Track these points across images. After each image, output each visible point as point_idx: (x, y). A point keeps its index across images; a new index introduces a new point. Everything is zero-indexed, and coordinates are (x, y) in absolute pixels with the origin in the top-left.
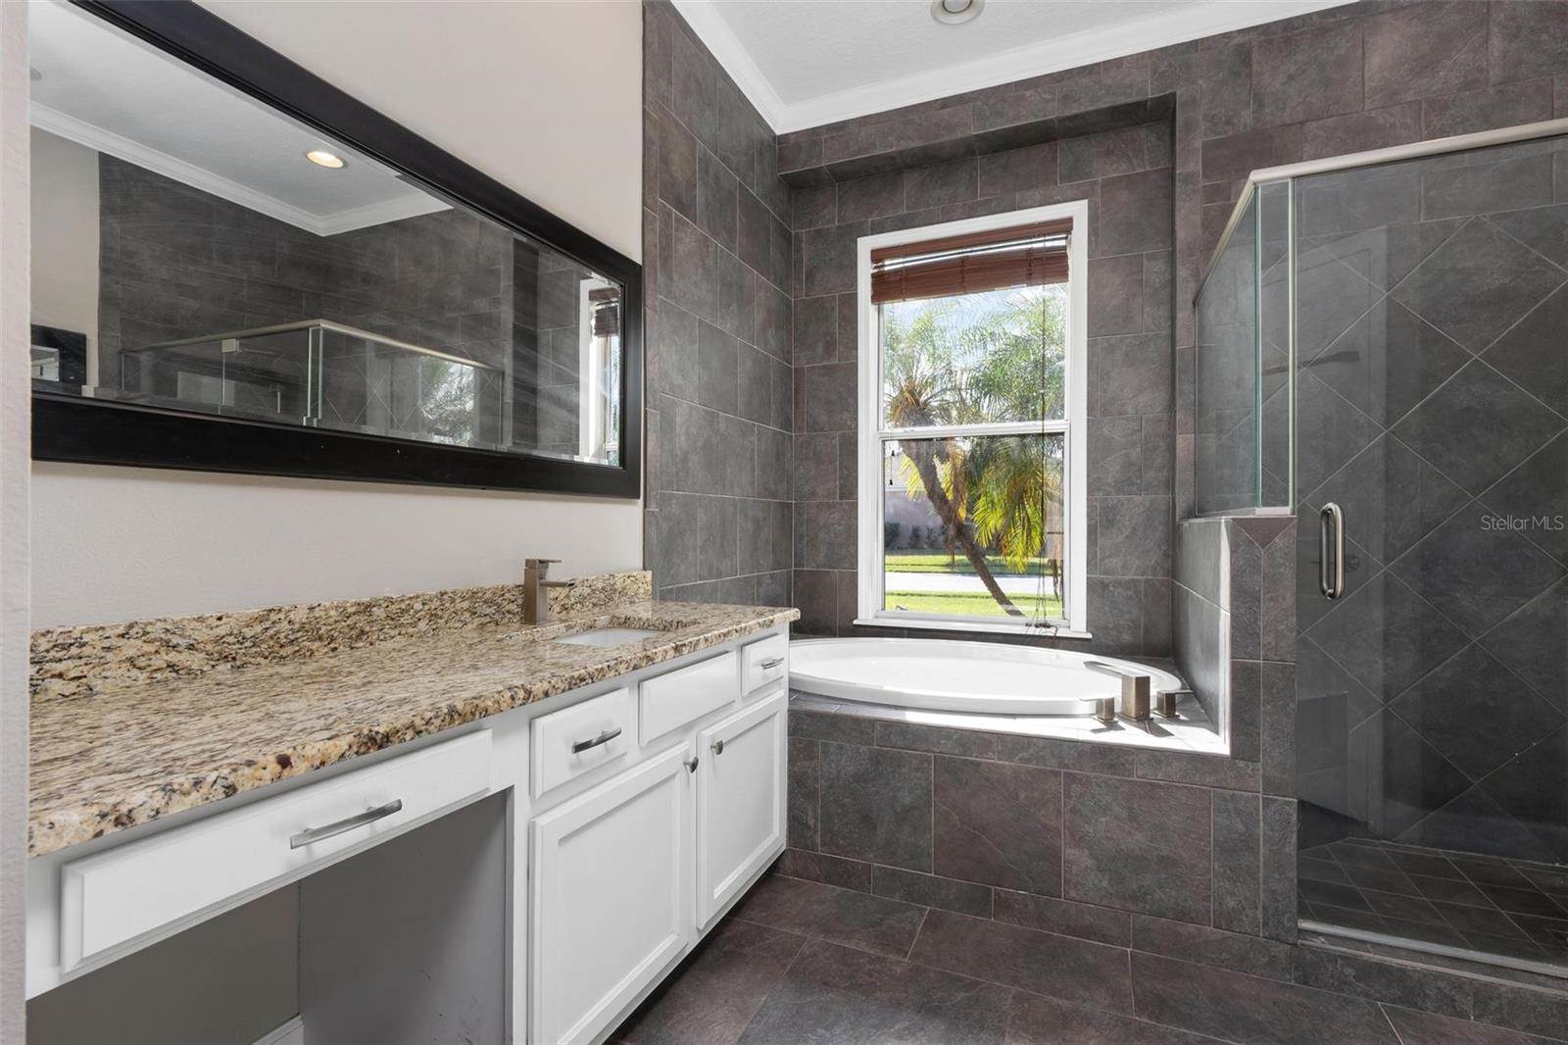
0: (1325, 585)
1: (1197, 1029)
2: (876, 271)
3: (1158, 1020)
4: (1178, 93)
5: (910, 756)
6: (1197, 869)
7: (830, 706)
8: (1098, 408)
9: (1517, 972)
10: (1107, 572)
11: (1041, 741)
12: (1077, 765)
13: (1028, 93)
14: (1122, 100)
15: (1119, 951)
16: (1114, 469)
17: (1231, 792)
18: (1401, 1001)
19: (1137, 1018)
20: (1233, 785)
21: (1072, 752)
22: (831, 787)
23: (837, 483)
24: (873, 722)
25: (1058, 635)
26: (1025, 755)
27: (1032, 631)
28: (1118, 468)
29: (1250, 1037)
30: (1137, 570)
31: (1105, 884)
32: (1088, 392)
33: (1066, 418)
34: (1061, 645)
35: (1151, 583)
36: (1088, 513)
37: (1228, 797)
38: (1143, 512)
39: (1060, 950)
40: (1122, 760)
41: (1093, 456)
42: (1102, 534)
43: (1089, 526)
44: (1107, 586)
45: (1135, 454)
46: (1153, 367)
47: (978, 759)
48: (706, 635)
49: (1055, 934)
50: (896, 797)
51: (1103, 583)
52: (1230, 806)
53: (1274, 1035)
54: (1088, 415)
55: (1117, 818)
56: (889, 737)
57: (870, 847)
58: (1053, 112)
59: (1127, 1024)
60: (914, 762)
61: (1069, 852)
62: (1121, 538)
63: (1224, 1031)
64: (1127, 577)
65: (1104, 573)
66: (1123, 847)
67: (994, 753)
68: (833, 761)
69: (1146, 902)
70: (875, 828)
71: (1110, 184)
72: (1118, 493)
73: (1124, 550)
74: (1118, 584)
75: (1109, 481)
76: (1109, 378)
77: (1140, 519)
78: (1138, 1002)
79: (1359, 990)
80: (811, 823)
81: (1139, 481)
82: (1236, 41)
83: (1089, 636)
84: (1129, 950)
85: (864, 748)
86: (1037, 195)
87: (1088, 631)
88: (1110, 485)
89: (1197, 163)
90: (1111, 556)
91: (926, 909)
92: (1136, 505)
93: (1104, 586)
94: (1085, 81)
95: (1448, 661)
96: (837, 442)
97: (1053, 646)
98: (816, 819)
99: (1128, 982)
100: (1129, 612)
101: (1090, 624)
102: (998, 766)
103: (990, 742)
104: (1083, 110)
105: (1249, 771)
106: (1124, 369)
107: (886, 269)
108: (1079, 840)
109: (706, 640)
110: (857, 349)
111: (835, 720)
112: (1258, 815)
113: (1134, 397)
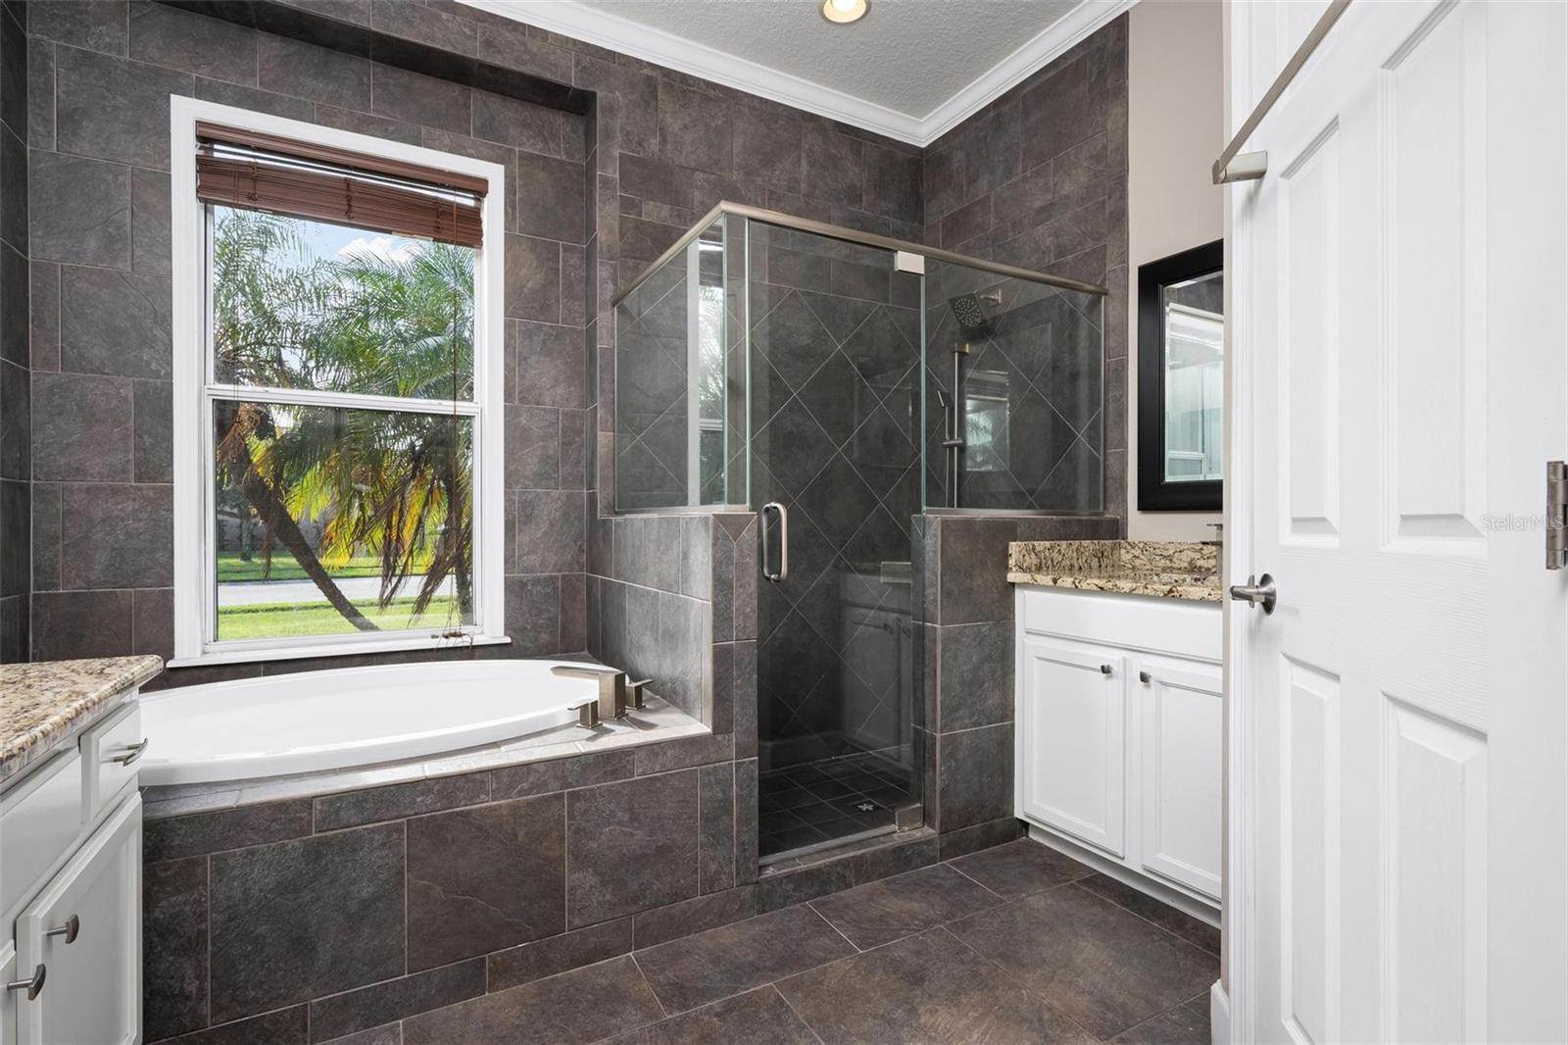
0: (766, 571)
1: (717, 996)
2: (201, 152)
3: (687, 1007)
4: (599, 95)
5: (372, 831)
6: (687, 847)
7: (220, 796)
8: (516, 395)
9: (871, 841)
10: (526, 570)
11: (542, 766)
12: (581, 781)
13: (444, 16)
14: (548, 76)
15: (624, 960)
16: (532, 464)
17: (712, 766)
18: (818, 894)
19: (670, 1016)
20: (713, 757)
21: (575, 768)
22: (230, 920)
23: (131, 456)
24: (307, 803)
25: (474, 644)
26: (525, 785)
27: (443, 643)
28: (536, 460)
29: (753, 979)
30: (554, 567)
31: (608, 897)
32: (505, 376)
33: (475, 401)
34: (477, 654)
35: (567, 578)
36: (505, 507)
37: (710, 771)
38: (561, 507)
39: (571, 989)
40: (624, 762)
41: (511, 446)
42: (520, 530)
43: (506, 522)
44: (526, 585)
45: (554, 446)
46: (569, 360)
47: (467, 808)
48: (41, 727)
49: (560, 975)
50: (348, 893)
51: (521, 582)
52: (712, 778)
53: (765, 967)
54: (505, 401)
55: (620, 823)
56: (337, 815)
57: (305, 980)
58: (476, 53)
59: (664, 1027)
60: (377, 837)
61: (571, 878)
62: (539, 534)
63: (734, 985)
64: (546, 574)
65: (523, 572)
66: (625, 851)
67: (488, 794)
68: (235, 878)
69: (646, 898)
70: (314, 949)
71: (526, 158)
72: (536, 487)
73: (542, 546)
74: (537, 582)
75: (527, 473)
76: (527, 364)
77: (558, 514)
78: (663, 1000)
79: (795, 898)
80: (192, 988)
81: (556, 476)
82: (646, 71)
83: (508, 640)
84: (631, 954)
85: (292, 843)
86: (447, 138)
87: (506, 634)
88: (527, 478)
89: (615, 170)
90: (528, 554)
91: (398, 1025)
92: (551, 502)
93: (523, 585)
94: (510, 36)
95: (780, 624)
96: (128, 392)
97: (471, 657)
98: (201, 978)
99: (645, 985)
100: (548, 611)
101: (509, 628)
102: (490, 809)
103: (483, 782)
104: (506, 65)
105: (726, 742)
106: (542, 358)
107: (216, 155)
108: (581, 859)
109: (45, 734)
110: (170, 258)
111: (238, 818)
112: (732, 780)
113: (551, 387)
